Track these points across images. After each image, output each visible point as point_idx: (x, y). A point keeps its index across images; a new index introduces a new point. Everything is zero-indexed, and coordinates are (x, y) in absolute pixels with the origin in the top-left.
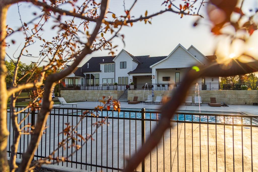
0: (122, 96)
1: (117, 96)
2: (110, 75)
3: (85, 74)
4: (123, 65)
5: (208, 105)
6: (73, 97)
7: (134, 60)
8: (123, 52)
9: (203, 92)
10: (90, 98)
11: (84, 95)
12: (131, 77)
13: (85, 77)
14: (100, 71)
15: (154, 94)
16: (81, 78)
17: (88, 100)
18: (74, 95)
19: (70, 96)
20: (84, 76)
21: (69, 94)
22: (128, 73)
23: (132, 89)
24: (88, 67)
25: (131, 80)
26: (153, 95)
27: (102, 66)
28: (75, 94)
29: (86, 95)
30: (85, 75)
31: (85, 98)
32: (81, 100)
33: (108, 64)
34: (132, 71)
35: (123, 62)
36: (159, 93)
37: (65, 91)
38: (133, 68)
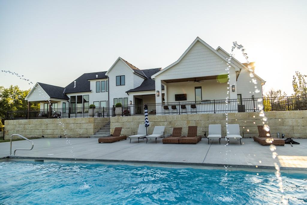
0: (104, 126)
1: (93, 128)
2: (103, 96)
3: (69, 96)
4: (121, 81)
5: (253, 140)
6: (23, 131)
7: (135, 72)
8: (120, 62)
9: (240, 116)
10: (49, 132)
11: (41, 127)
12: (131, 97)
13: (69, 101)
14: (90, 91)
15: (148, 122)
16: (62, 101)
17: (45, 136)
18: (25, 129)
19: (18, 129)
20: (67, 99)
21: (18, 126)
22: (126, 92)
23: (119, 115)
24: (75, 87)
25: (131, 101)
26: (146, 124)
27: (93, 84)
28: (27, 126)
29: (44, 127)
30: (70, 98)
31: (43, 132)
32: (36, 136)
33: (101, 81)
34: (133, 88)
35: (120, 76)
36: (162, 120)
37: (11, 122)
38: (134, 85)
